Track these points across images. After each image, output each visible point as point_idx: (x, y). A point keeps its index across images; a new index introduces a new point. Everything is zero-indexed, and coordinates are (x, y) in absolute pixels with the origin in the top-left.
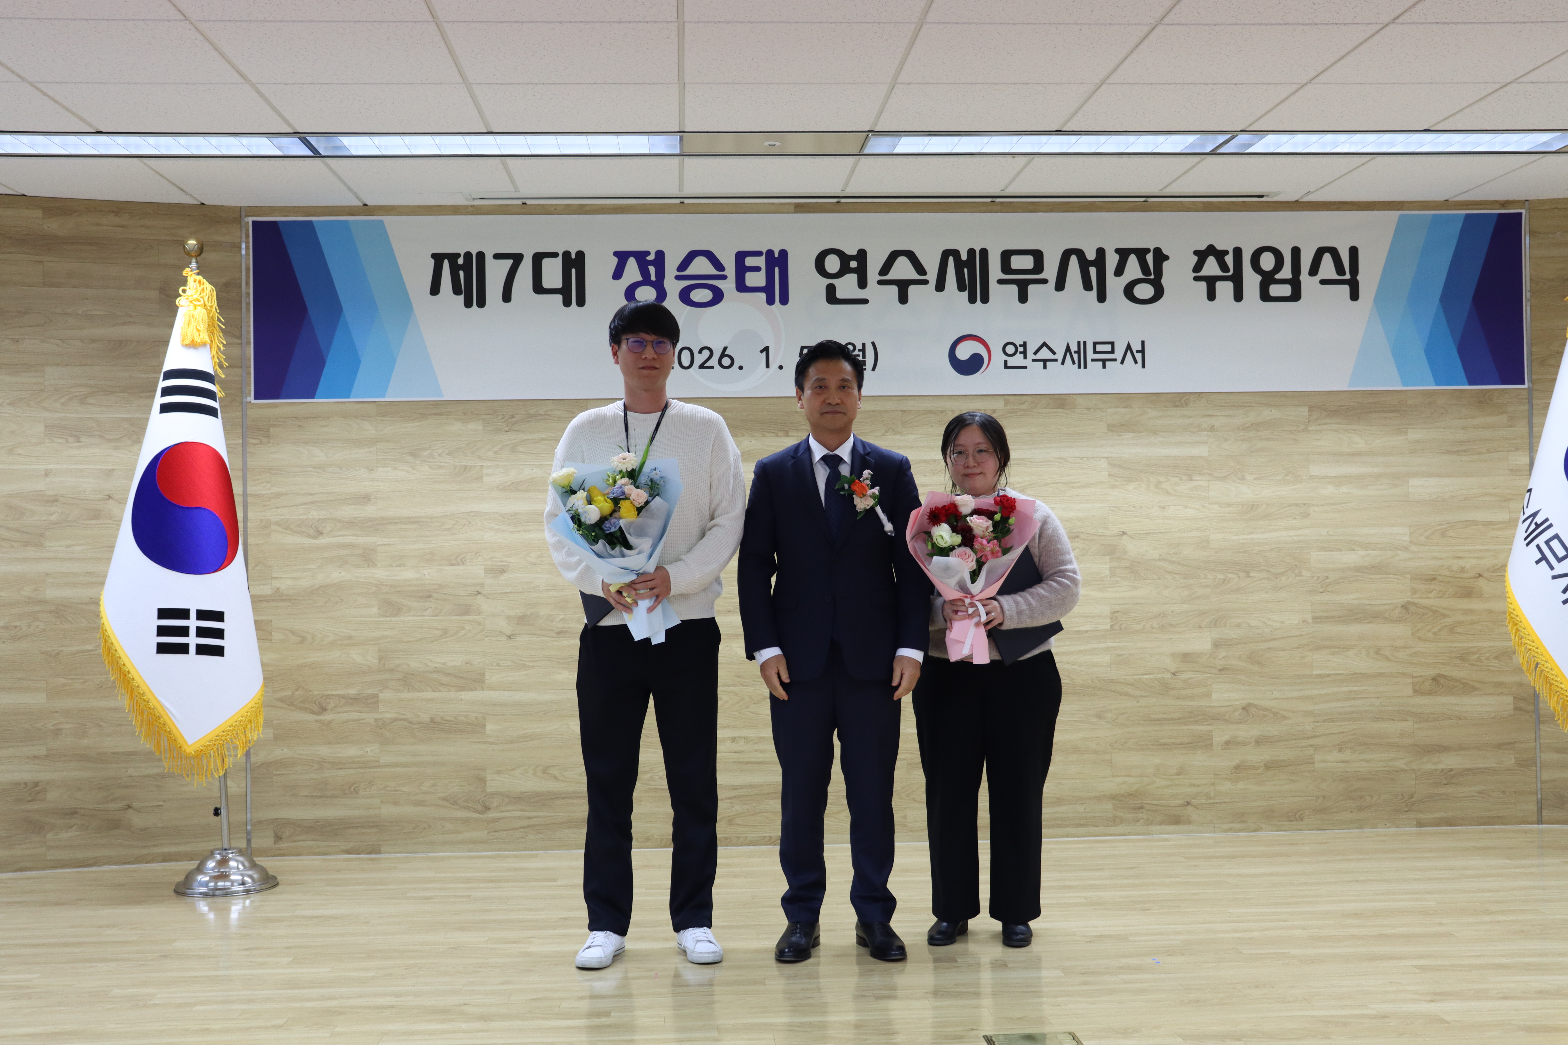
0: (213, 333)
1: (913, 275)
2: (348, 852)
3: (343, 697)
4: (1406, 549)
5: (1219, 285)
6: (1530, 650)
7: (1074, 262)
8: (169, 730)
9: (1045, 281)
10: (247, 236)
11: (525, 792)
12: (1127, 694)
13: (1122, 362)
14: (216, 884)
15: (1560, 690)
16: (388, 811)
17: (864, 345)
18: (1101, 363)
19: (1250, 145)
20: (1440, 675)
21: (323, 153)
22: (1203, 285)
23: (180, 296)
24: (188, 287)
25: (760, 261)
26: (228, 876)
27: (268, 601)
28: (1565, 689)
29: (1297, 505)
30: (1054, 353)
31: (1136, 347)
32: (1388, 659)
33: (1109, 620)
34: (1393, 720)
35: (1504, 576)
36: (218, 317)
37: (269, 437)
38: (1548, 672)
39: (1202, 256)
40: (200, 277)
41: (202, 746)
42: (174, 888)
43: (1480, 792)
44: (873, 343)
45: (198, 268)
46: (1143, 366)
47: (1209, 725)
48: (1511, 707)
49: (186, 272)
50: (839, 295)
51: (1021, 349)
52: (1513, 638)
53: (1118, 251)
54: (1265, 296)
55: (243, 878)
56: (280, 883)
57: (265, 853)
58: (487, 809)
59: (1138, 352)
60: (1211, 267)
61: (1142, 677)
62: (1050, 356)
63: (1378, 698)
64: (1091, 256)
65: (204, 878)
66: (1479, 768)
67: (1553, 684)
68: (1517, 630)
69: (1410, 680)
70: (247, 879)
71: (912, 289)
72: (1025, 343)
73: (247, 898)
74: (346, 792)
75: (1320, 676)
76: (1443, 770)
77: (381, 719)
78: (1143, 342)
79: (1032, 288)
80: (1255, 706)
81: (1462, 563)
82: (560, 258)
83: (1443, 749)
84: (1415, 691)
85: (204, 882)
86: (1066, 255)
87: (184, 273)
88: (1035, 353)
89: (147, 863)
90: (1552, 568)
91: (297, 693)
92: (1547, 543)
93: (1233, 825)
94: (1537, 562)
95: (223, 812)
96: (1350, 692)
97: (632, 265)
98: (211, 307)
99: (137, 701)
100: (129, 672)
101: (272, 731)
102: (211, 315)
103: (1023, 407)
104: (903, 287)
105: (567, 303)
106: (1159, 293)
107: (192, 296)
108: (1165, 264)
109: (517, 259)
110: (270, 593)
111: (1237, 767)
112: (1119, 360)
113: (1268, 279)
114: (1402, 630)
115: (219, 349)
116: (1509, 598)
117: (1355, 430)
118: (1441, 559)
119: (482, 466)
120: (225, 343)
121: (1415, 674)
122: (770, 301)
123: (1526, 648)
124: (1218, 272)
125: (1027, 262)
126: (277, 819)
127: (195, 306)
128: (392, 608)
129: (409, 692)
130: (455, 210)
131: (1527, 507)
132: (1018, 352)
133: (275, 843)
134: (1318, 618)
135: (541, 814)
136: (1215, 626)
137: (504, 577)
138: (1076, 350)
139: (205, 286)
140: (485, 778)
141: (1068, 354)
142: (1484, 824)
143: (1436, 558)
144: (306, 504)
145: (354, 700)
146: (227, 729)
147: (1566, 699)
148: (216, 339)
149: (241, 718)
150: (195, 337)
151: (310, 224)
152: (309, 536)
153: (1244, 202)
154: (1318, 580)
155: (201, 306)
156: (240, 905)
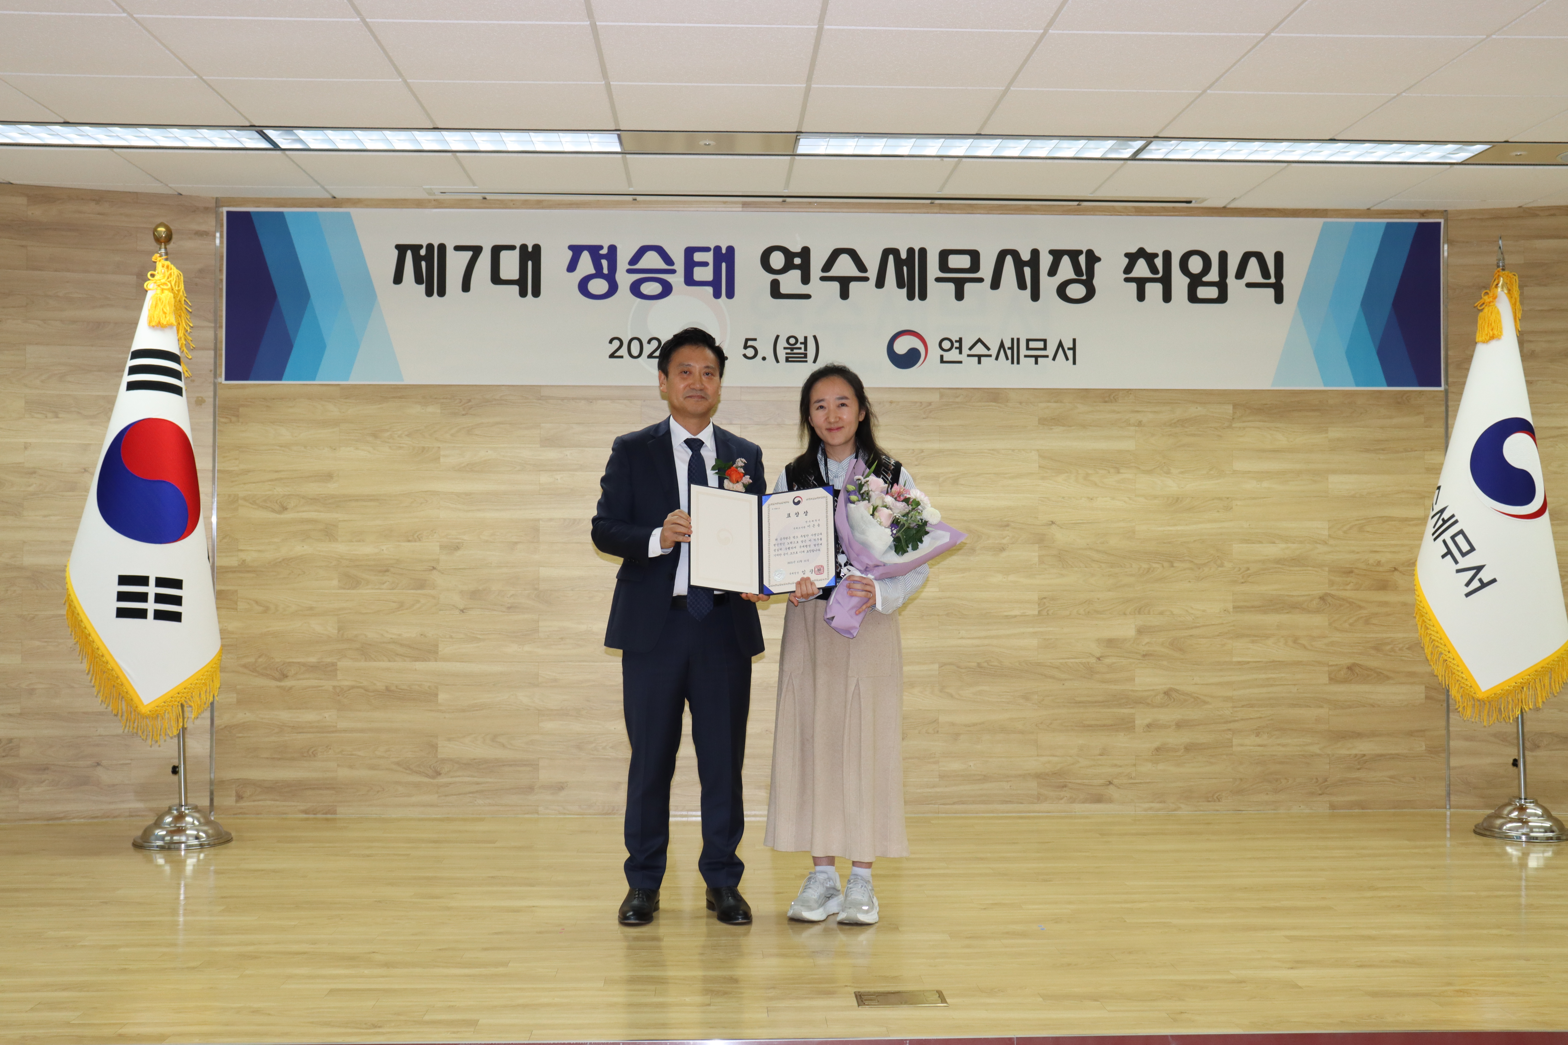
0: (180, 316)
1: (854, 272)
2: (306, 812)
3: (304, 665)
4: (1325, 543)
5: (1149, 287)
6: (1434, 640)
7: (1009, 263)
8: (125, 690)
9: (981, 280)
10: (222, 226)
11: (474, 759)
12: (1053, 677)
13: (1054, 359)
14: (172, 838)
15: (1460, 679)
16: (344, 773)
17: (806, 338)
18: (1033, 359)
20: (1355, 665)
21: (282, 146)
22: (1133, 286)
23: (149, 280)
24: (157, 271)
25: (708, 257)
26: (185, 830)
27: (234, 572)
28: (1465, 678)
29: (1220, 499)
30: (988, 349)
31: (1068, 344)
32: (1305, 647)
33: (1037, 606)
34: (1309, 706)
35: (1414, 570)
36: (185, 300)
37: (238, 416)
38: (1450, 662)
39: (1132, 258)
40: (168, 263)
41: (157, 707)
42: (132, 842)
43: (1391, 777)
44: (815, 337)
45: (166, 254)
46: (1074, 363)
47: (1131, 708)
48: (1423, 696)
49: (155, 258)
50: (783, 290)
51: (957, 345)
52: (1419, 629)
53: (1052, 252)
54: (1193, 298)
55: (198, 833)
56: (234, 838)
57: (227, 811)
58: (438, 774)
59: (1069, 349)
60: (1141, 269)
61: (1068, 660)
62: (984, 351)
63: (1295, 685)
64: (1026, 256)
65: (162, 833)
66: (1391, 754)
67: (1454, 673)
68: (1424, 621)
69: (1326, 669)
70: (201, 834)
71: (853, 286)
72: (961, 339)
73: (201, 852)
74: (305, 755)
75: (1239, 663)
76: (1356, 755)
77: (339, 686)
78: (1074, 340)
79: (968, 287)
80: (1176, 691)
81: (1378, 557)
82: (517, 251)
83: (1358, 735)
84: (1331, 679)
85: (161, 836)
86: (1002, 256)
87: (153, 259)
88: (970, 349)
90: (1456, 562)
91: (260, 660)
92: (1453, 538)
93: (1152, 805)
94: (1443, 556)
95: (181, 770)
96: (1268, 679)
97: (585, 258)
98: (179, 291)
99: (97, 662)
100: (90, 635)
101: (235, 695)
102: (178, 298)
103: (958, 400)
104: (844, 283)
105: (523, 293)
106: (1091, 293)
107: (160, 280)
108: (1097, 266)
109: (477, 251)
110: (236, 565)
111: (1158, 749)
112: (1051, 356)
113: (1196, 281)
114: (1319, 621)
115: (186, 330)
116: (1417, 590)
117: (1277, 428)
118: (1358, 553)
119: (439, 447)
120: (192, 325)
121: (1331, 663)
122: (717, 295)
123: (1431, 639)
124: (1148, 274)
125: (964, 262)
126: (239, 779)
127: (163, 290)
128: (351, 581)
129: (366, 661)
130: (419, 204)
131: (1436, 504)
132: (954, 348)
133: (237, 801)
134: (1239, 607)
135: (490, 780)
136: (1139, 613)
137: (459, 553)
138: (1010, 346)
139: (172, 271)
140: (437, 744)
141: (1002, 351)
142: (1395, 808)
143: (1353, 552)
144: (271, 480)
145: (313, 668)
146: (182, 691)
147: (1467, 687)
148: (183, 321)
149: (196, 681)
150: (161, 319)
151: (281, 214)
152: (274, 511)
153: (1174, 208)
154: (1239, 571)
155: (168, 289)
156: (195, 859)
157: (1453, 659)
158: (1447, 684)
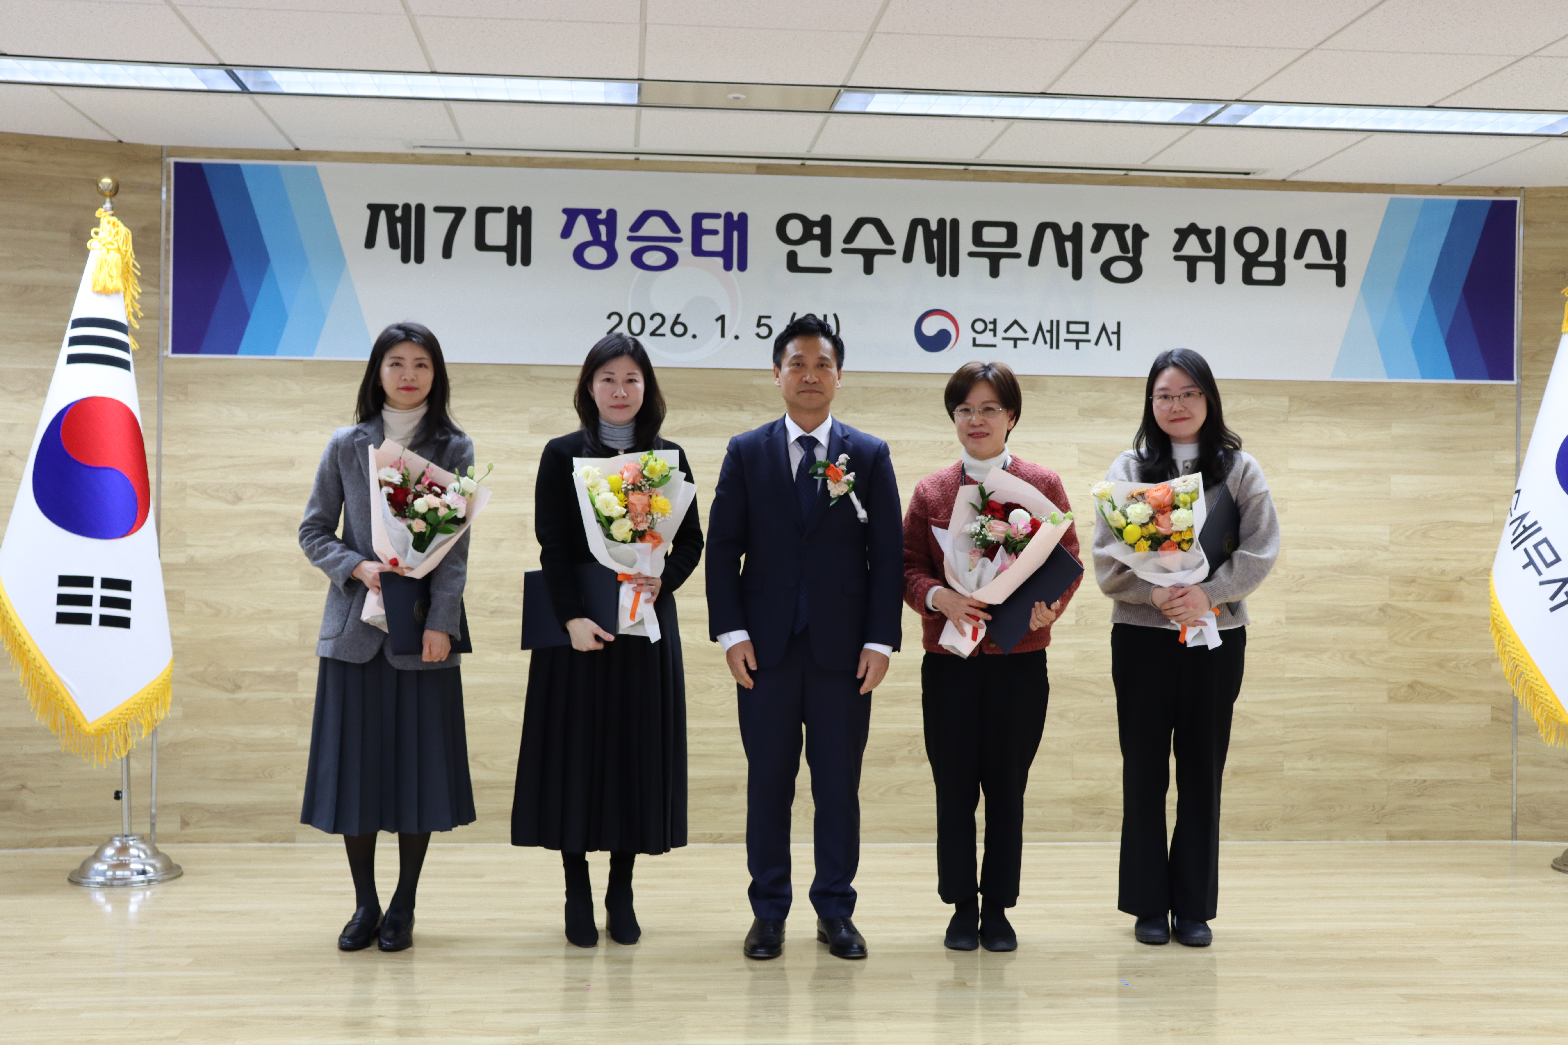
0: (127, 280)
1: (880, 244)
2: (260, 840)
3: (260, 674)
4: (1386, 549)
5: (1200, 265)
6: (1514, 658)
7: (1049, 237)
8: (66, 707)
9: (1017, 256)
10: (168, 178)
12: (1091, 694)
13: (1096, 344)
14: (114, 873)
15: (1544, 701)
18: (1074, 344)
19: (1242, 117)
20: (1416, 682)
21: (251, 89)
22: (1184, 265)
23: (91, 238)
24: (101, 228)
25: (718, 224)
26: (129, 864)
27: (181, 570)
28: (1550, 700)
30: (1025, 331)
31: (1112, 328)
32: (1363, 663)
34: (1366, 727)
35: (1488, 580)
36: (133, 263)
37: (186, 394)
38: (1532, 682)
39: (1183, 234)
40: (114, 219)
41: (103, 725)
42: (67, 877)
43: (1454, 805)
44: (835, 315)
45: (112, 209)
46: (1119, 348)
48: (1489, 717)
49: (99, 213)
50: (801, 263)
51: (991, 326)
52: (1496, 645)
53: (1095, 226)
54: (1248, 279)
55: (144, 867)
56: (185, 872)
57: (169, 839)
59: (1113, 333)
60: (1193, 247)
62: (1021, 334)
63: (1352, 704)
64: (1067, 230)
65: (102, 867)
66: (1454, 780)
67: (1537, 695)
68: (1501, 638)
69: (1386, 686)
70: (148, 868)
71: (878, 259)
72: (995, 320)
73: (148, 889)
74: (260, 776)
75: (1292, 679)
76: (1416, 781)
77: (299, 699)
78: (1119, 324)
79: (1004, 263)
81: (1443, 565)
82: (505, 214)
83: (1418, 759)
84: (1390, 698)
85: (102, 870)
86: (1041, 229)
87: (97, 214)
88: (1006, 331)
89: (41, 847)
90: (1540, 573)
91: (210, 669)
92: (1536, 547)
94: (1525, 567)
95: (124, 795)
96: (1323, 697)
97: (582, 222)
98: (126, 251)
99: (33, 675)
100: (25, 643)
101: (181, 708)
102: (125, 260)
104: (869, 256)
105: (511, 261)
106: (1137, 272)
107: (105, 238)
108: (1145, 243)
109: (459, 212)
110: (184, 561)
112: (1094, 341)
113: (1251, 261)
114: (1377, 634)
115: (134, 297)
116: (1493, 603)
117: (1336, 423)
118: (1421, 560)
120: (140, 291)
121: (1390, 680)
122: (728, 267)
123: (1510, 657)
124: (1200, 252)
125: (1000, 234)
126: (184, 803)
127: (108, 250)
128: (314, 581)
130: (394, 158)
131: (1515, 508)
132: (988, 330)
133: (182, 828)
134: (1292, 618)
138: (1049, 329)
139: (119, 229)
141: (1040, 334)
142: (1456, 838)
143: (1416, 559)
144: (224, 467)
145: (270, 678)
146: (131, 707)
147: (1551, 711)
148: (131, 286)
149: (147, 695)
150: (107, 283)
151: (237, 167)
152: (227, 501)
153: (1229, 179)
154: (1293, 578)
155: (115, 249)
156: (141, 897)
157: (1537, 679)
158: (1529, 706)
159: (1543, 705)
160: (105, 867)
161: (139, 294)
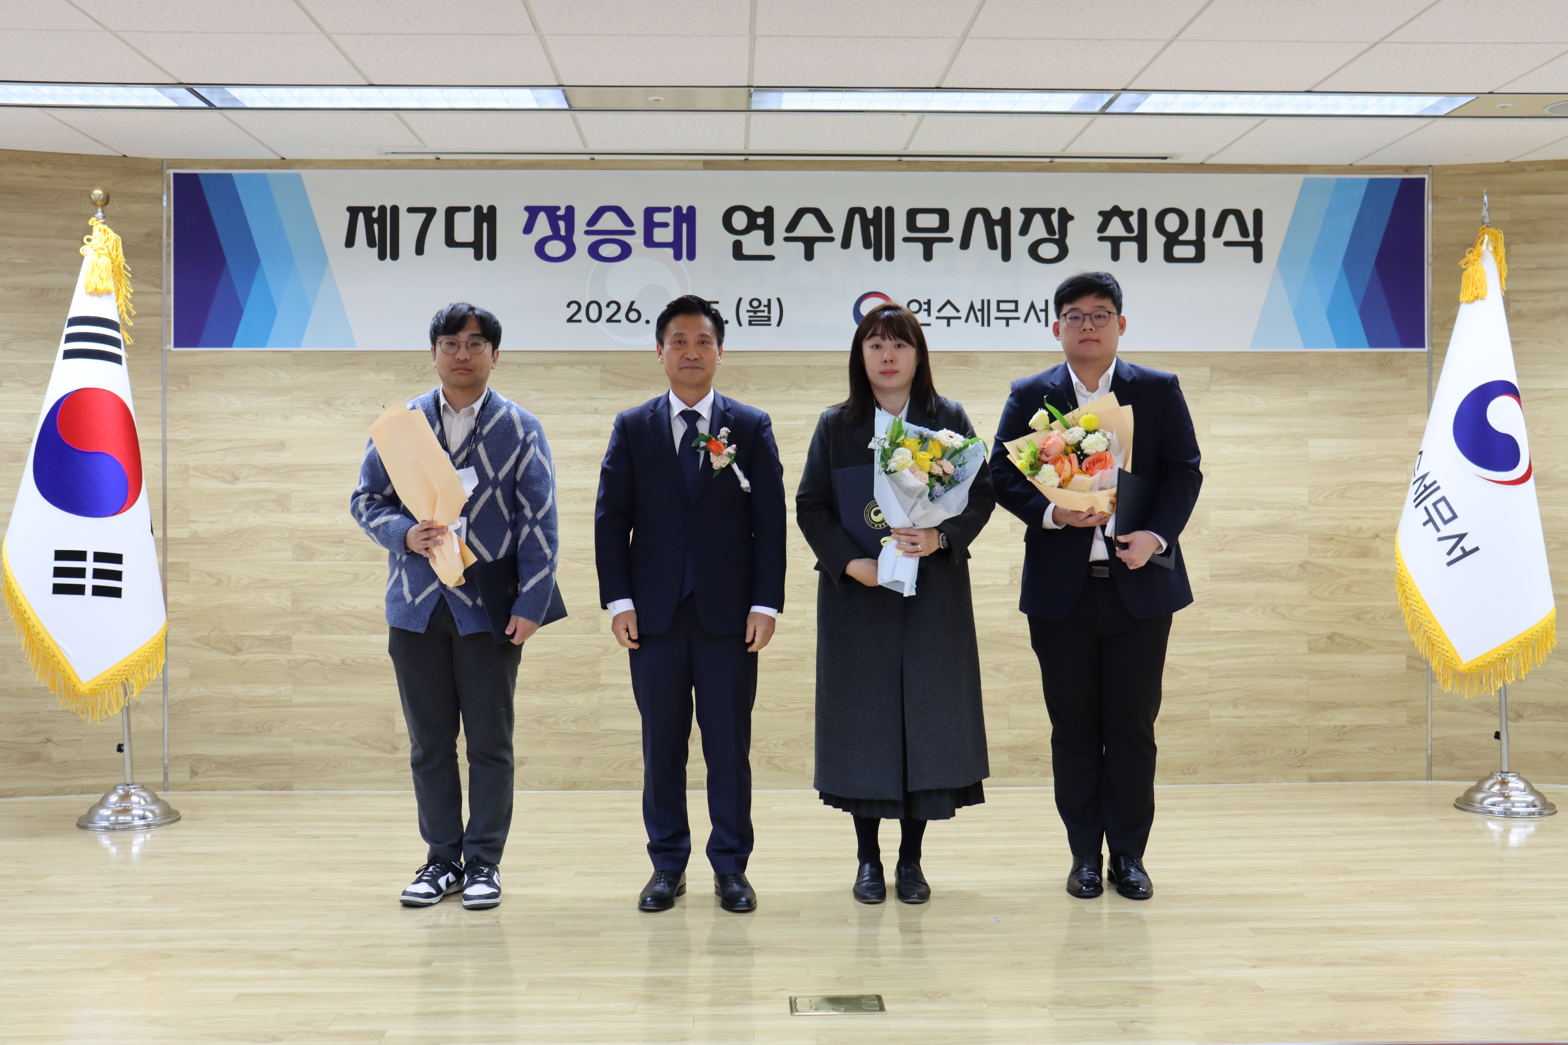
1: (820, 232)
2: (261, 788)
3: (258, 638)
4: (1305, 509)
5: (1123, 245)
6: (1414, 610)
7: (979, 221)
8: (63, 669)
9: (950, 240)
10: (169, 188)
13: (1026, 321)
14: (117, 818)
15: (1441, 651)
16: (299, 749)
17: (769, 301)
18: (1004, 321)
19: (1137, 105)
20: (1335, 634)
21: (218, 105)
22: (1108, 245)
23: (84, 244)
24: (94, 235)
25: (669, 217)
26: (131, 810)
27: (186, 544)
28: (1446, 649)
30: (958, 311)
31: (1040, 305)
32: (1284, 616)
33: (1008, 575)
34: (1288, 677)
35: (1395, 538)
36: (124, 266)
37: (187, 384)
38: (1431, 633)
39: (1107, 217)
40: (105, 227)
42: (76, 821)
43: (1371, 749)
44: (779, 300)
45: (104, 217)
48: (1405, 665)
49: (92, 221)
50: (746, 251)
51: (925, 307)
52: (1400, 599)
53: (1023, 210)
54: (1169, 257)
55: (144, 813)
56: (182, 818)
57: (180, 787)
58: (395, 749)
59: (1041, 310)
60: (1116, 228)
62: (954, 313)
63: (1273, 655)
64: (996, 215)
65: (105, 812)
66: (1371, 725)
67: (1435, 645)
68: (1404, 591)
69: (1305, 638)
70: (148, 814)
71: (818, 246)
72: (929, 301)
73: (147, 832)
74: (260, 730)
75: (1216, 633)
76: (1336, 726)
77: (294, 660)
79: (936, 246)
81: (1359, 523)
82: (472, 213)
83: (1338, 706)
84: (1310, 649)
85: (105, 816)
86: (972, 214)
87: (90, 223)
88: (939, 311)
89: (66, 794)
90: (1438, 530)
91: (213, 633)
92: (1435, 505)
94: (1425, 524)
95: (126, 748)
96: (1245, 649)
97: (542, 219)
98: (117, 256)
99: (33, 639)
100: (25, 612)
101: (188, 669)
102: (117, 264)
104: (809, 243)
105: (478, 256)
106: (1063, 253)
107: (97, 245)
108: (1070, 225)
109: (430, 212)
110: (188, 536)
112: (1023, 318)
113: (1172, 240)
114: (1298, 589)
115: (127, 297)
116: (1397, 559)
117: (1256, 391)
118: (1339, 519)
120: (132, 291)
121: (1310, 633)
122: (678, 256)
123: (1411, 609)
124: (1123, 233)
125: (933, 221)
126: (193, 755)
127: (99, 255)
128: (305, 552)
129: (321, 634)
130: (370, 164)
131: (1418, 469)
132: (922, 310)
133: (191, 777)
134: (1216, 576)
138: (980, 308)
139: (109, 235)
140: (394, 719)
141: (972, 312)
142: (1375, 780)
143: (1333, 518)
144: (222, 450)
145: (268, 641)
146: (122, 669)
147: (1447, 659)
148: (123, 287)
149: (138, 658)
150: (98, 285)
151: (230, 176)
152: (225, 481)
153: (1149, 164)
154: (1216, 538)
155: (106, 254)
156: (142, 839)
157: (1434, 630)
158: (1427, 655)
159: (1440, 654)
160: (109, 812)
161: (131, 294)
